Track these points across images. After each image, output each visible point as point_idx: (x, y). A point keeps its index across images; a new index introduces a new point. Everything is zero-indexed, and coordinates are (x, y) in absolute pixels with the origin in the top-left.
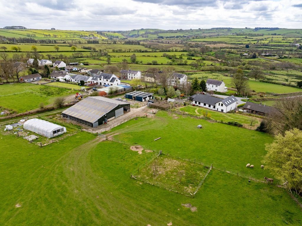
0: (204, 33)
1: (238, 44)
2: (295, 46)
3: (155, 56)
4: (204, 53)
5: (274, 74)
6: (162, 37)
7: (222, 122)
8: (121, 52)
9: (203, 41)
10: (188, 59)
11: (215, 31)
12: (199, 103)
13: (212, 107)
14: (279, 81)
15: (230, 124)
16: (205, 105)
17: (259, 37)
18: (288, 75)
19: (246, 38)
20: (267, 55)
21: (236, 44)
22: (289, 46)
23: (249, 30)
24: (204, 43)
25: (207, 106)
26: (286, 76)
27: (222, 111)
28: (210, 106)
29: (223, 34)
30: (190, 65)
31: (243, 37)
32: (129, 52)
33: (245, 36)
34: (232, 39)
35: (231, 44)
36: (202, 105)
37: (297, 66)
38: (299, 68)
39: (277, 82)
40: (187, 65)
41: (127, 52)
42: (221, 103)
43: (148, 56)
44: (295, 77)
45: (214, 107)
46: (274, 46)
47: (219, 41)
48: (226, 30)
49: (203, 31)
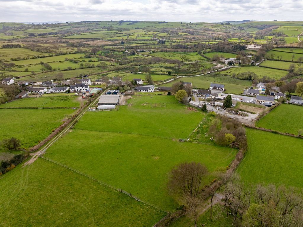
0: (73, 27)
1: (113, 40)
2: (155, 40)
3: (60, 61)
4: (95, 54)
5: (153, 67)
6: (33, 35)
7: (156, 95)
8: (20, 60)
9: (80, 38)
10: (89, 61)
11: (84, 25)
12: (141, 91)
13: (146, 91)
14: (158, 72)
15: (158, 95)
16: (143, 91)
17: (126, 31)
18: (161, 67)
19: (117, 33)
20: (141, 51)
21: (112, 40)
22: (152, 40)
23: (114, 23)
24: (82, 40)
25: (144, 91)
26: (159, 68)
27: (151, 92)
28: (145, 91)
29: (93, 28)
30: (96, 67)
31: (114, 33)
32: (28, 59)
33: (115, 32)
34: (106, 35)
35: (108, 40)
36: (142, 91)
37: (163, 60)
38: (164, 61)
39: (156, 73)
40: (94, 67)
41: (26, 59)
42: (150, 89)
43: (53, 62)
44: (164, 68)
45: (147, 91)
46: (141, 40)
47: (95, 38)
48: (95, 23)
49: (73, 25)
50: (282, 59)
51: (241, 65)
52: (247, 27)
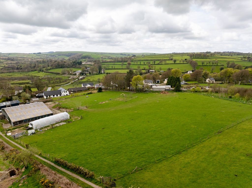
13: (59, 96)
25: (55, 96)
27: (67, 95)
36: (52, 96)
50: (115, 68)
51: (91, 74)
52: (58, 55)
